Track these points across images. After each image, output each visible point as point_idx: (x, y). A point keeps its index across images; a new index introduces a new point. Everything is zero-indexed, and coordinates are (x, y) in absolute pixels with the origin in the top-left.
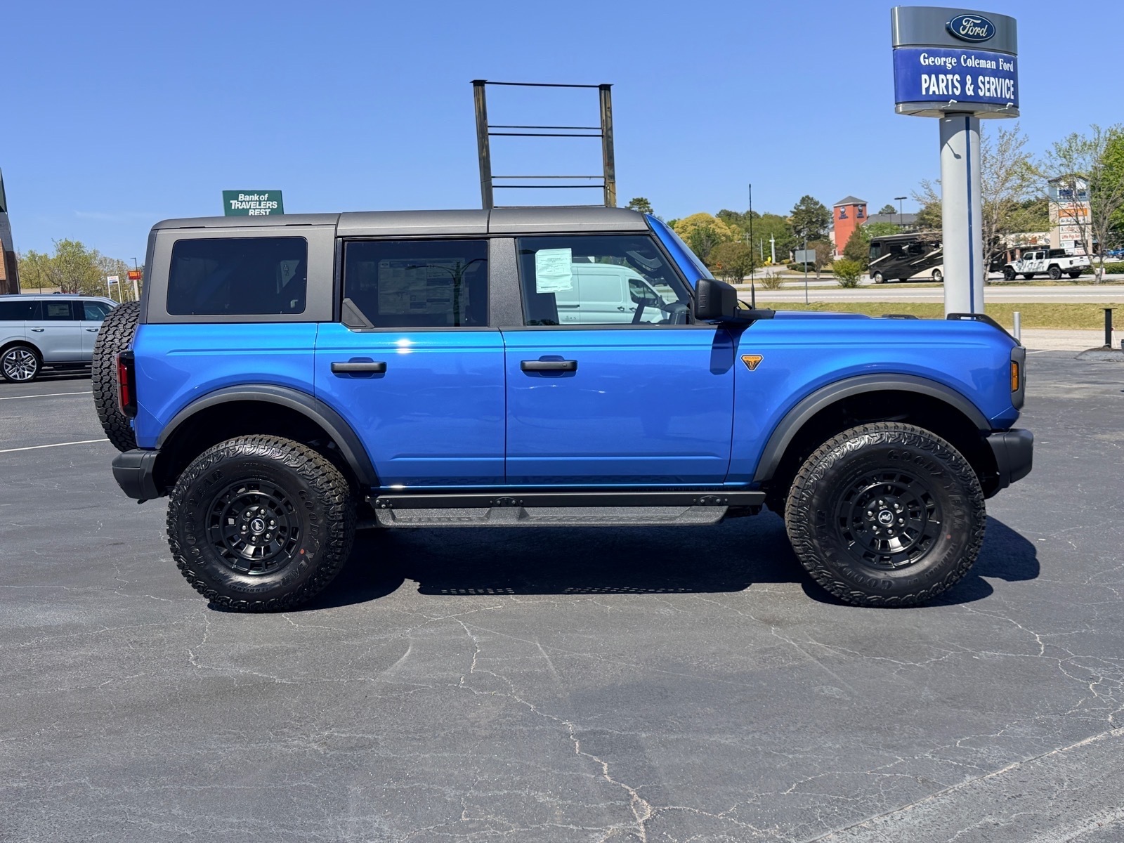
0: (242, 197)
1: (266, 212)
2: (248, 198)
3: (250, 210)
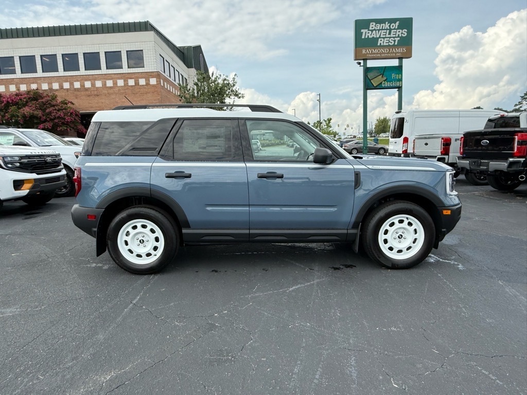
0: (373, 26)
1: (395, 41)
2: (379, 26)
3: (380, 39)
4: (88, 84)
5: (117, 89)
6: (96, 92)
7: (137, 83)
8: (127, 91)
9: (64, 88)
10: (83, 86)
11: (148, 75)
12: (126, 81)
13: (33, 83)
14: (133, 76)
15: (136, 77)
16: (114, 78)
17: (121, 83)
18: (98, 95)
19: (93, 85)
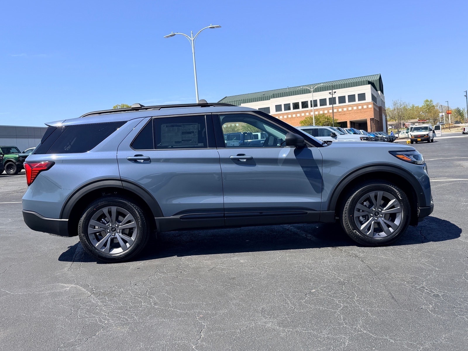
4: (340, 110)
5: (353, 111)
6: (343, 113)
7: (363, 108)
8: (358, 111)
9: (330, 112)
10: (338, 111)
11: (368, 104)
12: (357, 107)
13: (316, 111)
14: (361, 105)
15: (362, 105)
16: (352, 106)
17: (355, 108)
18: (344, 114)
19: (343, 110)
